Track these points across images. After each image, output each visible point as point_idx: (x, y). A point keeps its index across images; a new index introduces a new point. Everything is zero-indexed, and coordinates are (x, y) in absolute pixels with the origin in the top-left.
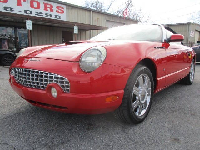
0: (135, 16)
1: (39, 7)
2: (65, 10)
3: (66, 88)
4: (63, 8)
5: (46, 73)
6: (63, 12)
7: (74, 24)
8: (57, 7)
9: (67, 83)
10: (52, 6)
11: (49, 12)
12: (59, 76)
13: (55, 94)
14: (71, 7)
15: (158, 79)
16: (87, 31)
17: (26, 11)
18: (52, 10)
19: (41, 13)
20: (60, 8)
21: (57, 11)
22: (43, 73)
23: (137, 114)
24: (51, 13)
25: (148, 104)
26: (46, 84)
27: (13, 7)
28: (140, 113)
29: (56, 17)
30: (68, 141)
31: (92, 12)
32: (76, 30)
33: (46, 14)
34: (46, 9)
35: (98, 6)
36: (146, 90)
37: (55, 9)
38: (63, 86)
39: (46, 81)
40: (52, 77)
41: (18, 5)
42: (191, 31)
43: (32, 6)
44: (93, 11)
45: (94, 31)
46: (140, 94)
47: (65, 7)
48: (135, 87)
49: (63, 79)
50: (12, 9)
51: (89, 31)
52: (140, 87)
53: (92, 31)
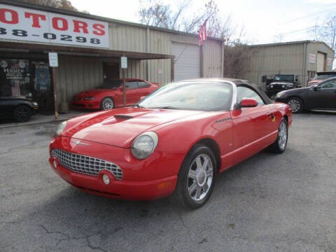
0: (220, 32)
1: (65, 28)
2: (106, 29)
3: (118, 176)
4: (103, 27)
5: (97, 160)
6: (103, 33)
7: (122, 54)
8: (95, 26)
9: (119, 170)
10: (85, 25)
11: (81, 34)
12: (111, 163)
13: (107, 181)
14: (116, 24)
15: (222, 157)
16: (142, 61)
17: (46, 36)
18: (86, 31)
19: (70, 37)
20: (99, 27)
21: (95, 33)
22: (93, 159)
23: (195, 198)
24: (85, 35)
25: (209, 187)
26: (98, 171)
27: (26, 30)
28: (198, 198)
29: (92, 41)
30: (122, 228)
31: (148, 30)
32: (124, 63)
33: (78, 38)
34: (77, 30)
35: (160, 10)
36: (205, 172)
37: (90, 28)
38: (115, 174)
39: (98, 167)
40: (103, 164)
41: (33, 26)
42: (311, 55)
43: (55, 26)
44: (150, 29)
45: (152, 60)
46: (197, 177)
47: (106, 25)
48: (190, 171)
49: (115, 166)
50: (24, 34)
51: (145, 61)
52: (197, 170)
53: (149, 61)
